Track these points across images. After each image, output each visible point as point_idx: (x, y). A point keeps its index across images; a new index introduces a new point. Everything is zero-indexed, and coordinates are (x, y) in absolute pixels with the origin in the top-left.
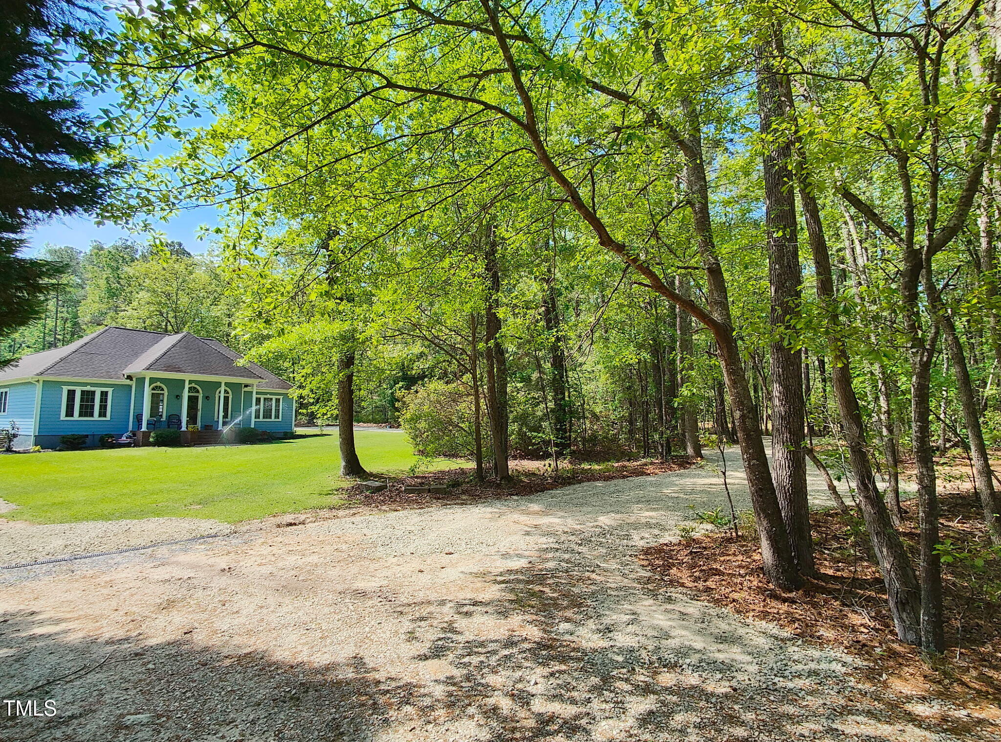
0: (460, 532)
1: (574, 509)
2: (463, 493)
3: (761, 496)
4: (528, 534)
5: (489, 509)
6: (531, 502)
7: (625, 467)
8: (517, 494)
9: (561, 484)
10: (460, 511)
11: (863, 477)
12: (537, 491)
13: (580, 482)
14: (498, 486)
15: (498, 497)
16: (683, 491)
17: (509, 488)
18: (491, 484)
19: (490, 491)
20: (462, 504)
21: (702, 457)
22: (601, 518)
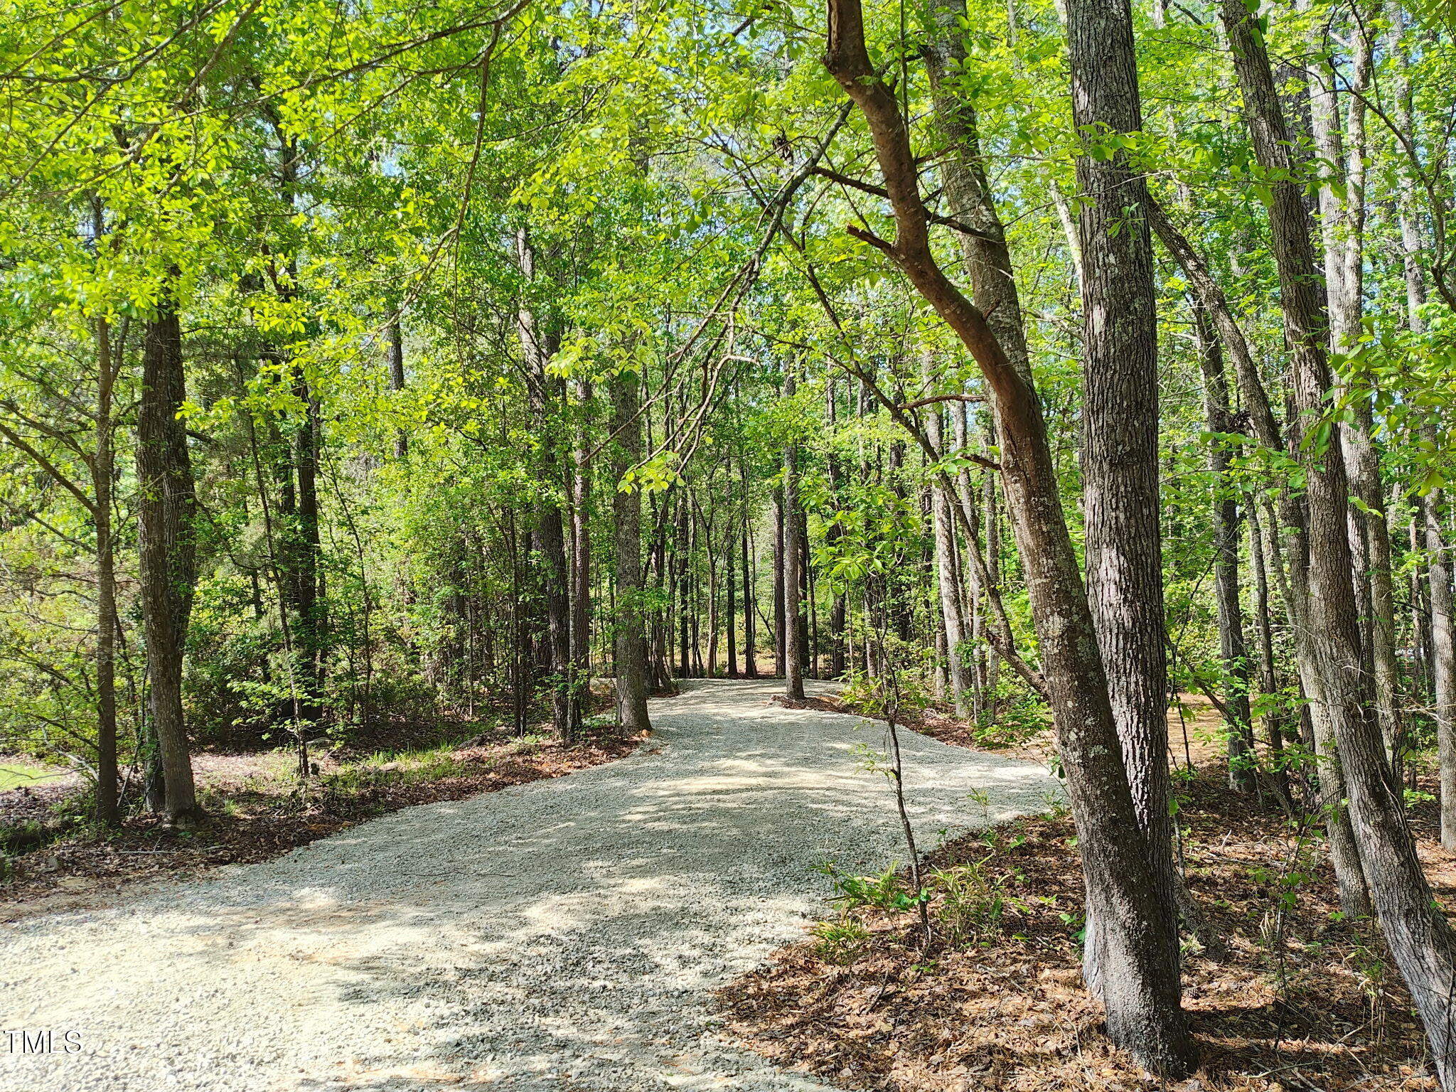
0: (122, 1018)
1: (434, 889)
2: (66, 866)
3: (1114, 841)
4: (356, 995)
5: (175, 920)
6: (294, 880)
7: (479, 760)
8: (233, 860)
9: (347, 817)
10: (82, 933)
11: (1375, 776)
12: (290, 845)
13: (393, 808)
14: (170, 838)
15: (180, 869)
16: (664, 812)
17: (204, 842)
18: (144, 836)
19: (150, 857)
20: (74, 907)
21: (649, 728)
22: (533, 912)
